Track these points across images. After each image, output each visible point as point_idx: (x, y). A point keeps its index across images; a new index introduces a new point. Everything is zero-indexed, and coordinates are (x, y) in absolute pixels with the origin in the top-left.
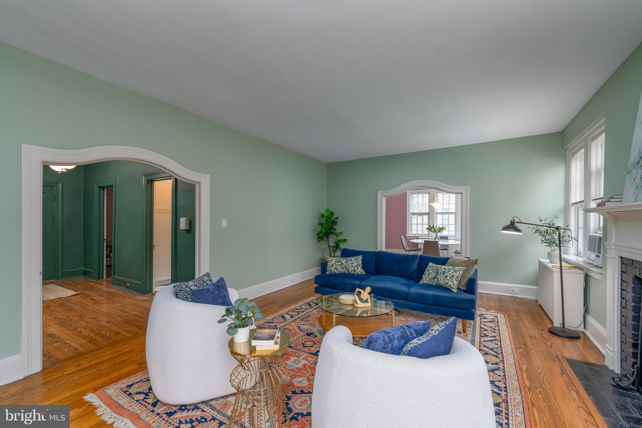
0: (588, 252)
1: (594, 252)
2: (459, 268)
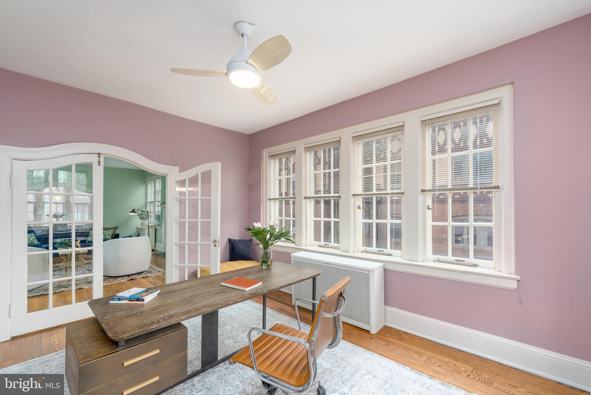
0: (156, 221)
1: (158, 220)
2: (111, 231)
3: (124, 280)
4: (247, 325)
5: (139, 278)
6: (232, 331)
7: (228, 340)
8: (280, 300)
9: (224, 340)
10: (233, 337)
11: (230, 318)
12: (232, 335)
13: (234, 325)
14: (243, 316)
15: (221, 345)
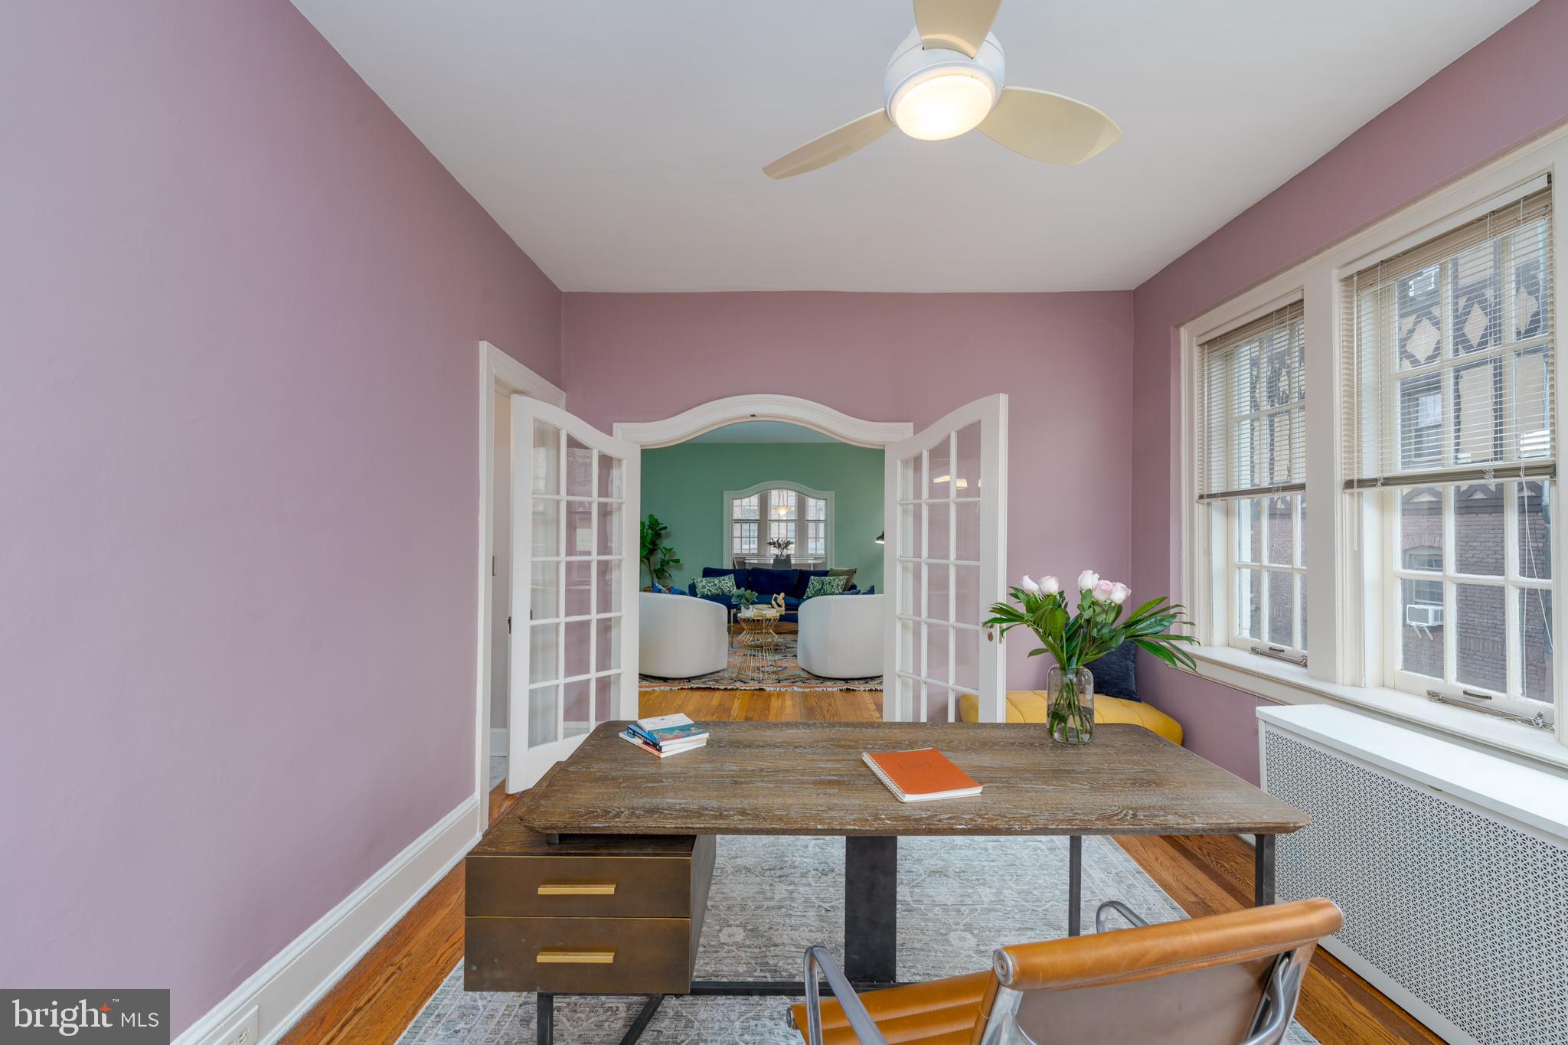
3: (835, 689)
4: (1046, 910)
5: (862, 689)
6: (990, 910)
7: (963, 934)
8: (1217, 869)
9: (954, 927)
10: (982, 929)
11: (1008, 865)
12: (982, 925)
13: (1007, 892)
14: (1050, 875)
15: (935, 940)
